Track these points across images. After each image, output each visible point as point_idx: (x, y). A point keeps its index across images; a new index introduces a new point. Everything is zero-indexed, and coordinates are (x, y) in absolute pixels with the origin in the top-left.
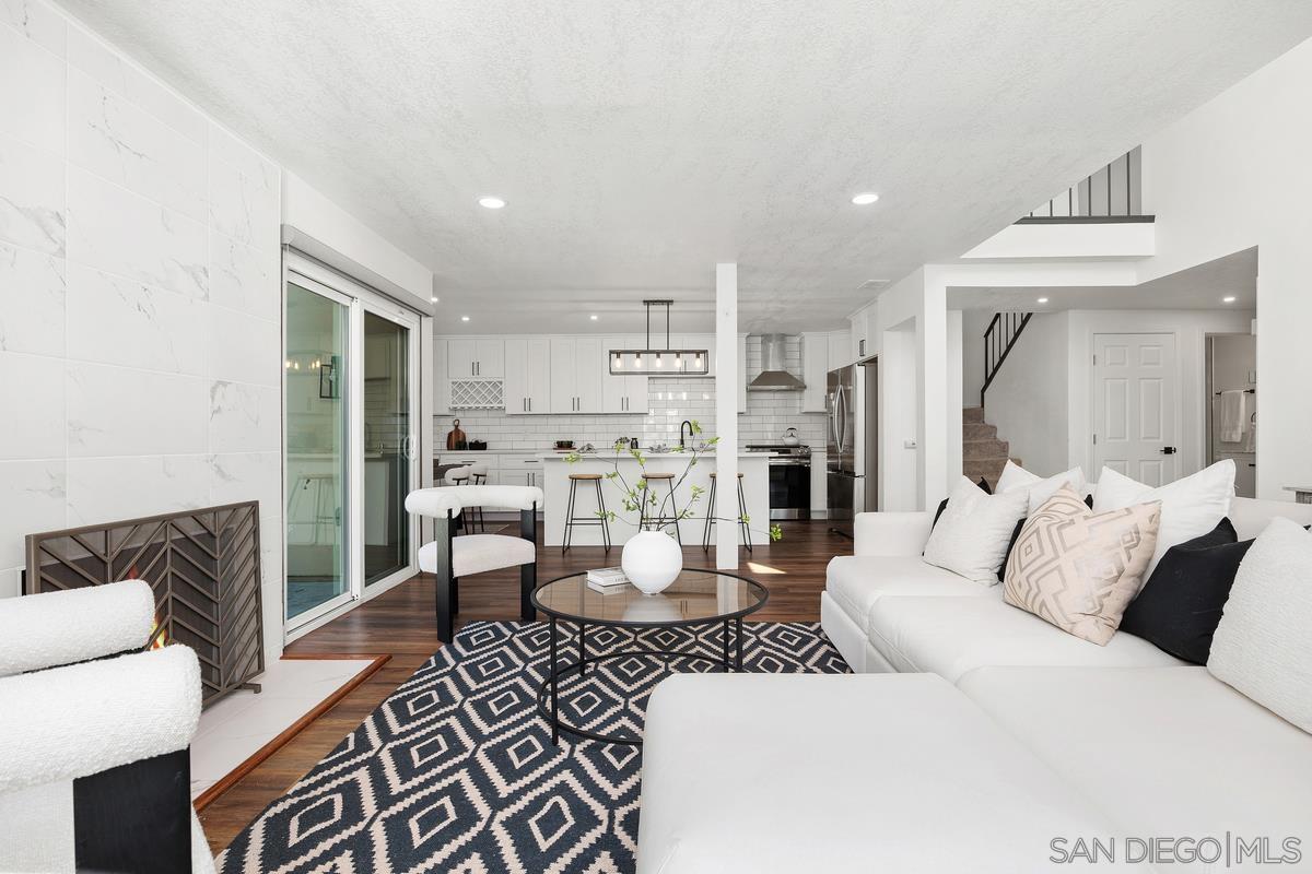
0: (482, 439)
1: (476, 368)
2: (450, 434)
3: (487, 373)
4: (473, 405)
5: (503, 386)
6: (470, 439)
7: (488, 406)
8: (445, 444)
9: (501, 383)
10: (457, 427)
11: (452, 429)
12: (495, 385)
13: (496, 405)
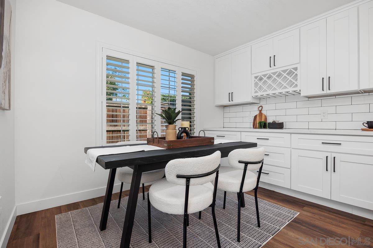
0: (279, 120)
1: (272, 61)
2: (256, 117)
3: (282, 64)
4: (270, 92)
5: (298, 72)
6: (270, 120)
7: (284, 91)
8: (252, 124)
9: (296, 69)
10: (260, 111)
11: (257, 113)
12: (290, 73)
13: (291, 90)
